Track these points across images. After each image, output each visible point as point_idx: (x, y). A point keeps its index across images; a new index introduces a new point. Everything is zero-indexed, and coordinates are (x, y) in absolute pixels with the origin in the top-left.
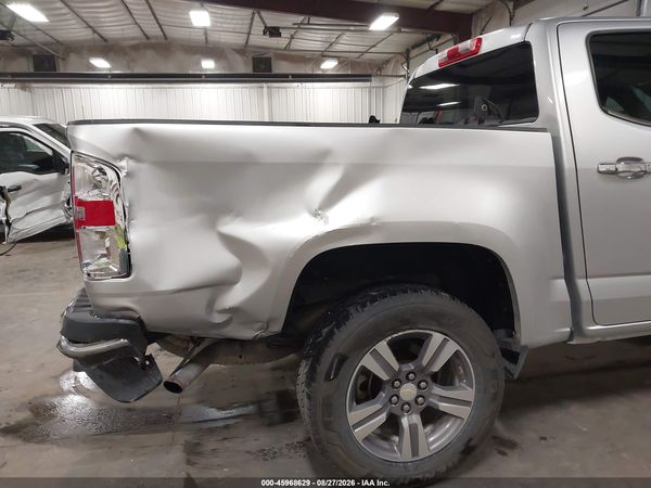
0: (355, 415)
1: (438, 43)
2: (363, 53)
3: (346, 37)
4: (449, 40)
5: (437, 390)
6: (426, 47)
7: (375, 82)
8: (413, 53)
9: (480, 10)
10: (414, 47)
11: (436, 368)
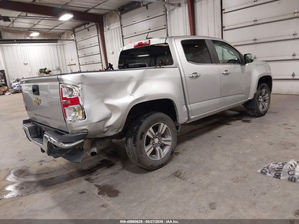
0: (146, 149)
1: (89, 26)
2: (51, 29)
3: (42, 22)
4: (93, 25)
5: (163, 139)
6: (83, 27)
7: (59, 43)
8: (77, 30)
9: (106, 14)
10: (76, 27)
11: (163, 133)
